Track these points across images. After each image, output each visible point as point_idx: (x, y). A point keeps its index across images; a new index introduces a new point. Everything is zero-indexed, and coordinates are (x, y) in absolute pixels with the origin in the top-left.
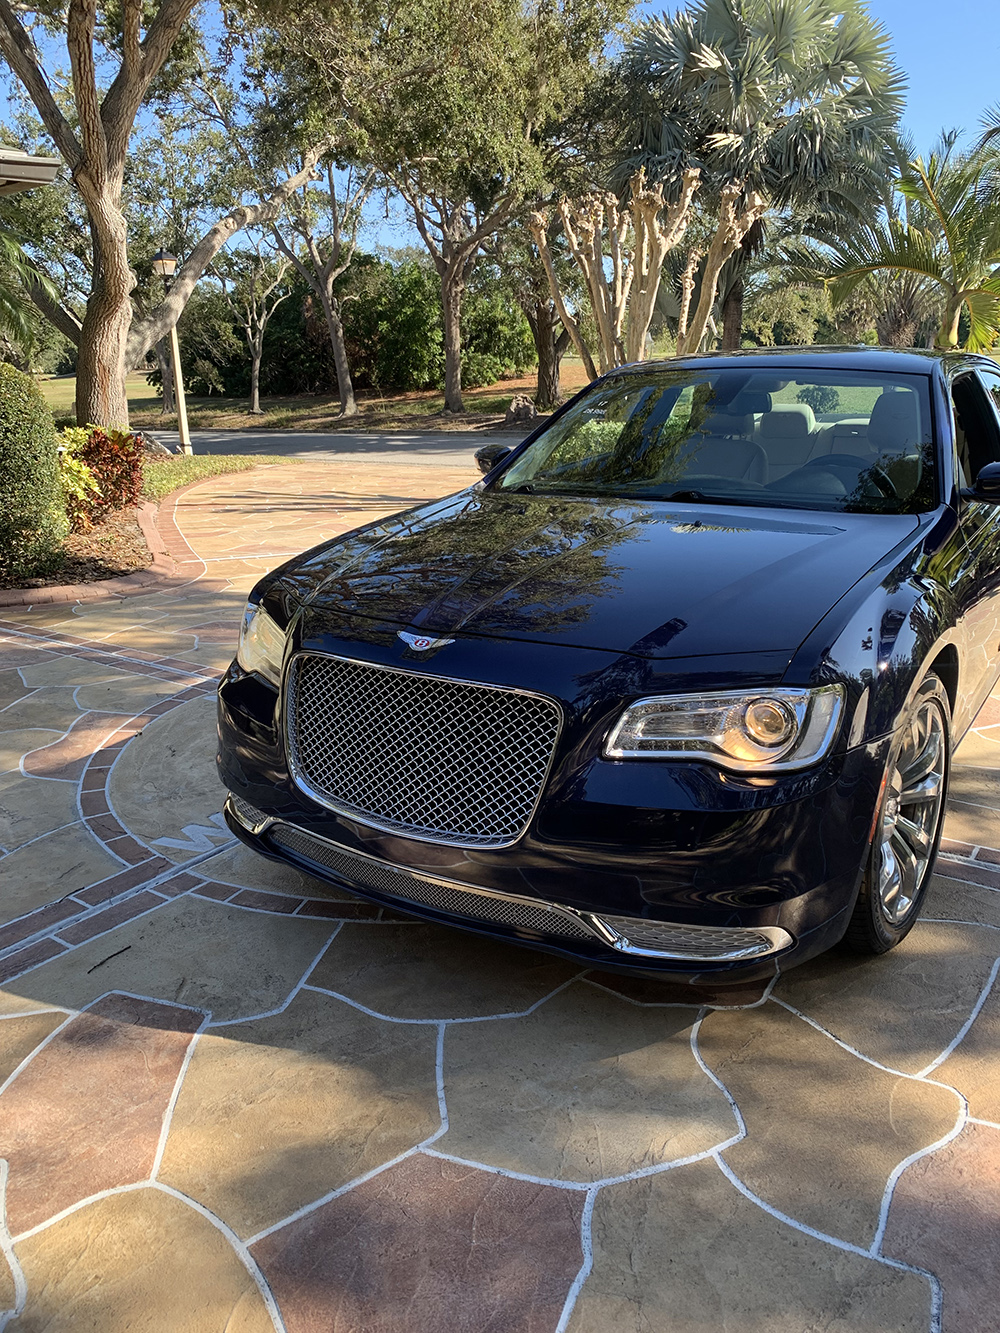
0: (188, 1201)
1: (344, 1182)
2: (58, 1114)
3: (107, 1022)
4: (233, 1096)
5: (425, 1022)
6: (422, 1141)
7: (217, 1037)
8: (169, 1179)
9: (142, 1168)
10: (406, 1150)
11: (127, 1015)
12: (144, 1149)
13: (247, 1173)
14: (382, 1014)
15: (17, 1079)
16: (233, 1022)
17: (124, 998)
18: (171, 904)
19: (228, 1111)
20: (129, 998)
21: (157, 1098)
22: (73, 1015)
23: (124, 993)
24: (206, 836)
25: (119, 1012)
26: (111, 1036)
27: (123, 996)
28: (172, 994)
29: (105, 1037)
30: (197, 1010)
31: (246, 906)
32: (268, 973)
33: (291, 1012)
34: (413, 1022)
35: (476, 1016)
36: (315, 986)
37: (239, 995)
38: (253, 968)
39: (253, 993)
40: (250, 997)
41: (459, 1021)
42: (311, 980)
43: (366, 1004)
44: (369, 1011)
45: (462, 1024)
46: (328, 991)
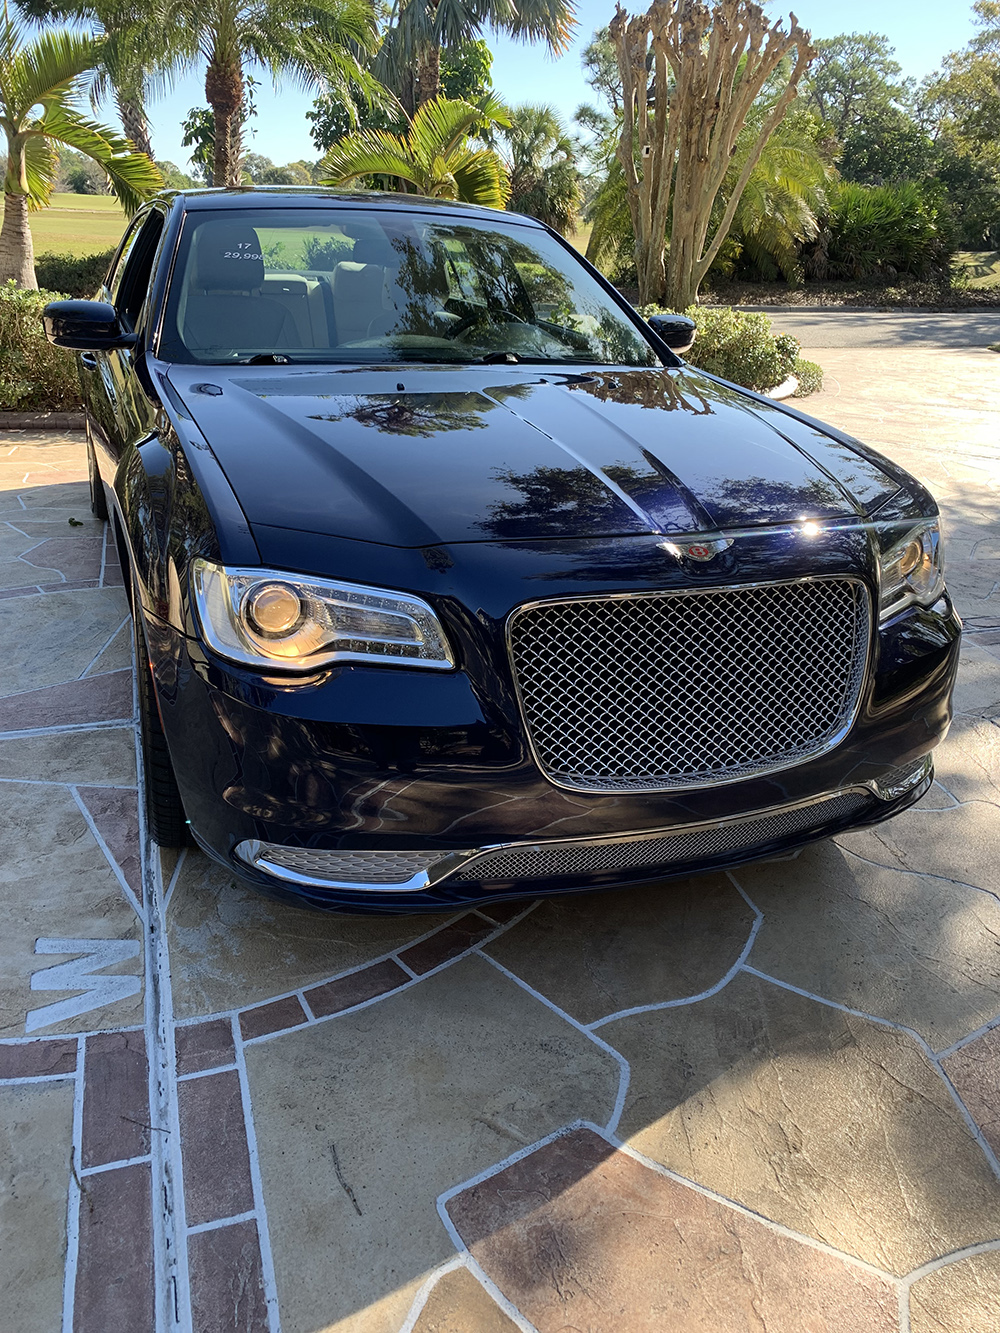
3: (519, 1230)
4: (776, 1159)
5: (730, 976)
7: (642, 1133)
10: (933, 1069)
11: (521, 1203)
16: (618, 1109)
17: (471, 1193)
18: (254, 1072)
19: (802, 1172)
20: (475, 1188)
21: (738, 1228)
22: (466, 1262)
23: (458, 1189)
24: (93, 973)
25: (504, 1208)
26: (560, 1235)
27: (465, 1192)
28: (505, 1144)
29: (559, 1242)
30: (562, 1131)
31: (349, 1007)
32: (533, 1044)
33: (635, 1056)
34: (724, 982)
35: (744, 942)
36: (597, 1019)
37: (561, 1084)
38: (510, 1052)
39: (567, 1071)
40: (576, 1077)
41: (744, 955)
42: (582, 1018)
43: (665, 998)
44: (681, 1002)
45: (750, 955)
46: (615, 1014)
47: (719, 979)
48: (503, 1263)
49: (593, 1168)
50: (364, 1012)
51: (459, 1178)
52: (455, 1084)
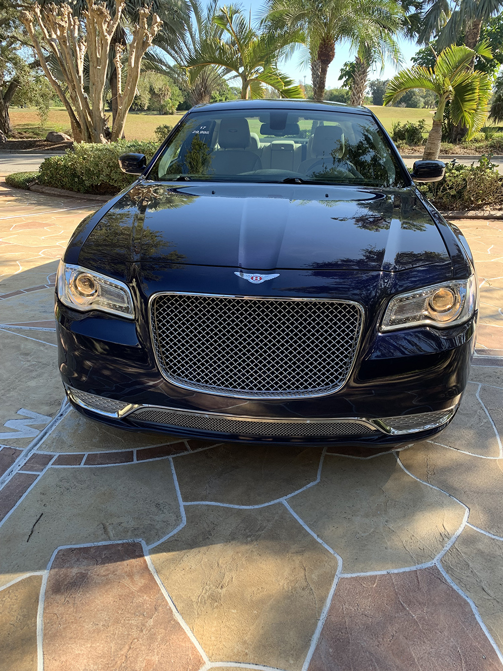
0: (242, 665)
1: (319, 613)
2: (101, 646)
3: (74, 571)
4: (208, 587)
5: (272, 503)
6: (335, 571)
7: (161, 554)
8: (218, 657)
9: (194, 658)
10: (333, 580)
11: (86, 561)
12: (184, 645)
13: (261, 632)
14: (245, 505)
15: (45, 635)
16: (162, 541)
17: (72, 550)
18: (44, 477)
19: (214, 598)
20: (75, 549)
21: (160, 608)
22: (45, 574)
23: (69, 547)
24: (27, 425)
25: (78, 560)
26: (87, 579)
27: (70, 549)
28: (104, 536)
29: (84, 581)
30: (130, 541)
31: (99, 464)
32: (154, 502)
33: (192, 522)
34: (266, 504)
35: (296, 490)
36: (191, 502)
37: (149, 522)
38: (142, 502)
39: (157, 518)
40: (158, 521)
41: (290, 496)
42: (185, 499)
43: (231, 503)
44: (237, 507)
45: (293, 497)
46: (201, 502)
47: (265, 503)
48: (57, 580)
49: (126, 560)
50: (102, 468)
51: (74, 543)
52: (108, 507)
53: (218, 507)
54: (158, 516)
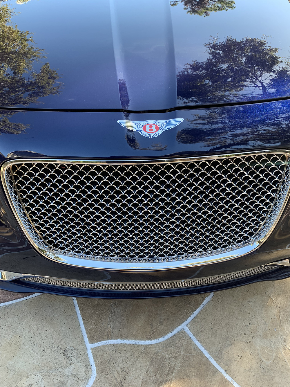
5: (175, 332)
14: (150, 339)
32: (61, 348)
33: (102, 372)
34: (170, 335)
35: (194, 311)
36: (97, 341)
37: (59, 379)
38: (49, 351)
39: (66, 372)
40: (68, 377)
41: (190, 319)
42: (92, 339)
43: (136, 338)
44: (142, 342)
45: (193, 321)
46: (107, 341)
47: (168, 333)
52: (16, 363)
53: (124, 345)
54: (67, 369)
